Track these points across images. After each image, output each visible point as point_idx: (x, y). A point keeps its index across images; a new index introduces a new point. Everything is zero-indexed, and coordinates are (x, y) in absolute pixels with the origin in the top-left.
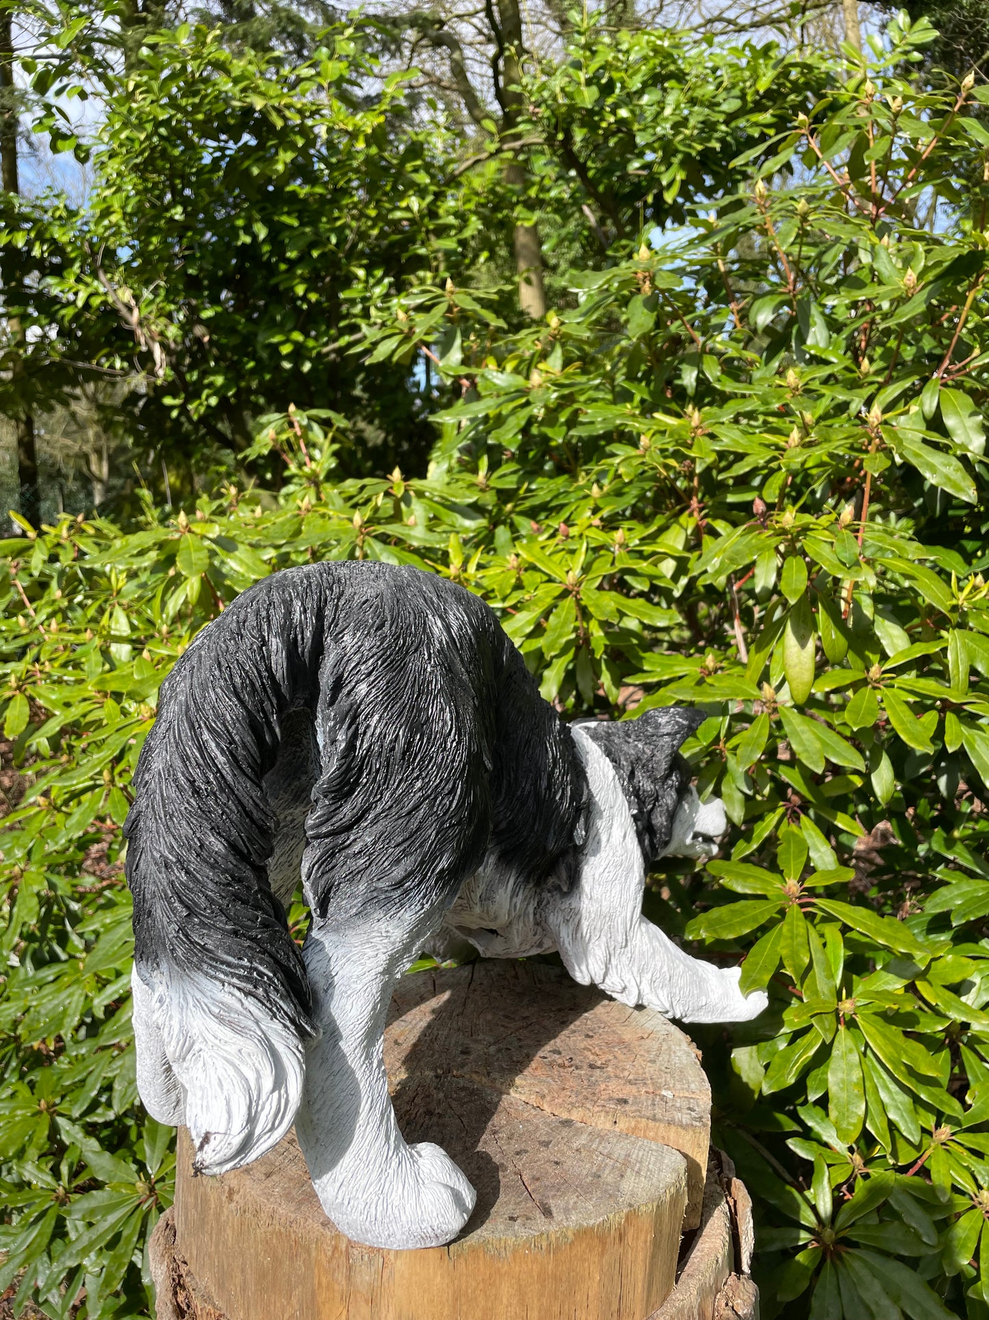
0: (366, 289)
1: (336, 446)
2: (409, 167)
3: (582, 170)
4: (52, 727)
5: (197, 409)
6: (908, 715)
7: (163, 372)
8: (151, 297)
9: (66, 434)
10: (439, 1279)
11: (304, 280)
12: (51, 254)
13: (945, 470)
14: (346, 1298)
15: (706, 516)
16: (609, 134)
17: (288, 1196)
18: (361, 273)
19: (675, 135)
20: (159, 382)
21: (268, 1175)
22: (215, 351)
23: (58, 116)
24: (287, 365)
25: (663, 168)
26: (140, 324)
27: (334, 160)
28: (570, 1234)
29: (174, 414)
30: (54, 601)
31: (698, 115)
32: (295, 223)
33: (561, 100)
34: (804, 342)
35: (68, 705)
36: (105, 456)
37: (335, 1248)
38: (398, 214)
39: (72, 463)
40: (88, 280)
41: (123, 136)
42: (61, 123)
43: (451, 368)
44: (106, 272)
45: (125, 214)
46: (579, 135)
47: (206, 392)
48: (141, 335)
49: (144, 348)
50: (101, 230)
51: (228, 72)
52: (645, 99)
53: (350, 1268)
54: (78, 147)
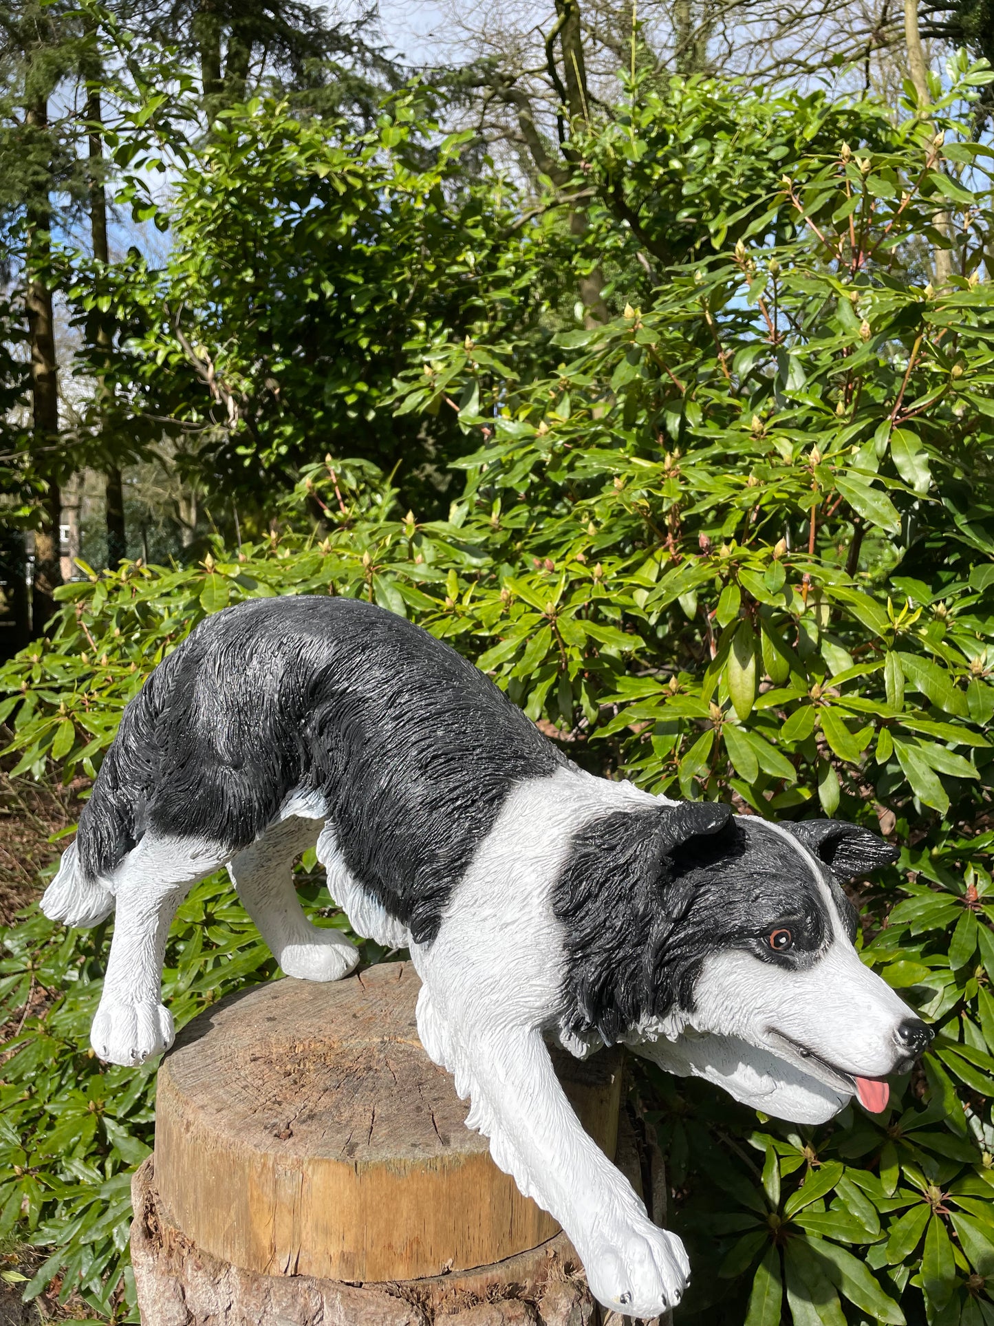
0: (426, 340)
1: (396, 490)
2: (470, 222)
3: (635, 220)
4: (93, 748)
5: (268, 458)
6: (842, 730)
7: (236, 423)
8: (225, 353)
9: (157, 482)
10: (348, 1192)
11: (367, 332)
12: (133, 317)
13: (875, 505)
14: (274, 1209)
15: (681, 551)
16: (661, 185)
17: (231, 1125)
18: (421, 325)
19: (720, 185)
20: (232, 433)
21: (219, 1111)
22: (285, 402)
23: (138, 187)
24: (352, 415)
25: (711, 216)
26: (215, 379)
27: (396, 220)
28: (462, 1159)
29: (247, 462)
30: (113, 639)
31: (744, 165)
32: (361, 281)
33: (612, 153)
34: (783, 387)
35: (108, 729)
36: (193, 503)
37: (264, 1165)
38: (455, 269)
39: (162, 511)
40: (168, 340)
41: (198, 205)
42: (142, 194)
43: (469, 418)
44: (183, 332)
45: (200, 277)
46: (629, 187)
47: (276, 441)
48: (216, 389)
49: (218, 402)
50: (178, 293)
51: (297, 142)
52: (695, 149)
53: (276, 1182)
54: (157, 216)
